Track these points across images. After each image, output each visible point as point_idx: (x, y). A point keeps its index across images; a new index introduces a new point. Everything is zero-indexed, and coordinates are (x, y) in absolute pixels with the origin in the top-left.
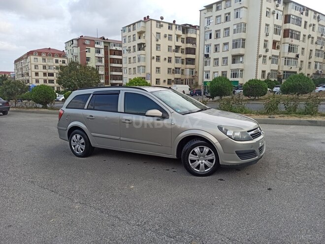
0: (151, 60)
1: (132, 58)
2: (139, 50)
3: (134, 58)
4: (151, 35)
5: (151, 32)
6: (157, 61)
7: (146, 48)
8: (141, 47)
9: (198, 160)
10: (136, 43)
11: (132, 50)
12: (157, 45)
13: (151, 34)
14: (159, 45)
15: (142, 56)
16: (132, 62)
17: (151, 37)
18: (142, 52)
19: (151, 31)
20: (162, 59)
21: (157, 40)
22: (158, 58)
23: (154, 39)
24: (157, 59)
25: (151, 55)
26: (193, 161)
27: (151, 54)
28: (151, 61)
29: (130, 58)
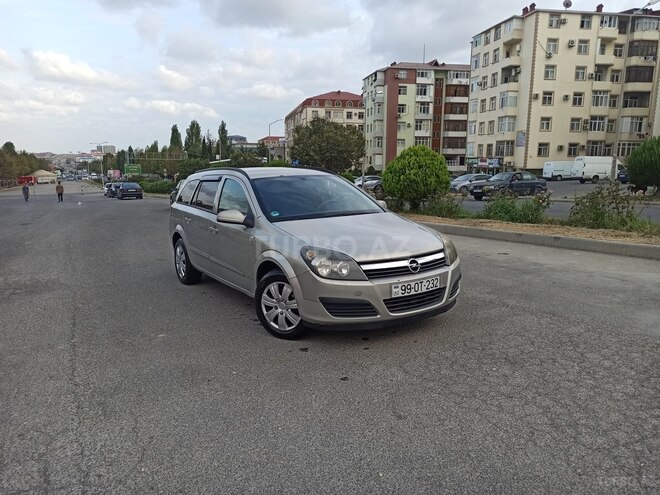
0: (530, 101)
1: (488, 101)
2: (506, 81)
3: (492, 99)
4: (535, 47)
5: (535, 40)
6: (544, 103)
7: (521, 77)
8: (510, 74)
9: (277, 308)
10: (498, 68)
11: (489, 83)
12: (547, 66)
13: (535, 43)
14: (553, 67)
15: (511, 94)
16: (487, 108)
17: (534, 50)
18: (512, 86)
19: (536, 37)
20: (557, 98)
21: (549, 56)
22: (548, 97)
23: (541, 54)
24: (544, 98)
25: (531, 91)
26: (268, 308)
27: (531, 88)
28: (530, 105)
29: (483, 101)
